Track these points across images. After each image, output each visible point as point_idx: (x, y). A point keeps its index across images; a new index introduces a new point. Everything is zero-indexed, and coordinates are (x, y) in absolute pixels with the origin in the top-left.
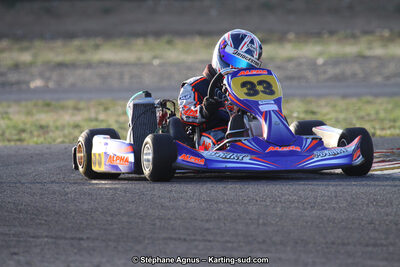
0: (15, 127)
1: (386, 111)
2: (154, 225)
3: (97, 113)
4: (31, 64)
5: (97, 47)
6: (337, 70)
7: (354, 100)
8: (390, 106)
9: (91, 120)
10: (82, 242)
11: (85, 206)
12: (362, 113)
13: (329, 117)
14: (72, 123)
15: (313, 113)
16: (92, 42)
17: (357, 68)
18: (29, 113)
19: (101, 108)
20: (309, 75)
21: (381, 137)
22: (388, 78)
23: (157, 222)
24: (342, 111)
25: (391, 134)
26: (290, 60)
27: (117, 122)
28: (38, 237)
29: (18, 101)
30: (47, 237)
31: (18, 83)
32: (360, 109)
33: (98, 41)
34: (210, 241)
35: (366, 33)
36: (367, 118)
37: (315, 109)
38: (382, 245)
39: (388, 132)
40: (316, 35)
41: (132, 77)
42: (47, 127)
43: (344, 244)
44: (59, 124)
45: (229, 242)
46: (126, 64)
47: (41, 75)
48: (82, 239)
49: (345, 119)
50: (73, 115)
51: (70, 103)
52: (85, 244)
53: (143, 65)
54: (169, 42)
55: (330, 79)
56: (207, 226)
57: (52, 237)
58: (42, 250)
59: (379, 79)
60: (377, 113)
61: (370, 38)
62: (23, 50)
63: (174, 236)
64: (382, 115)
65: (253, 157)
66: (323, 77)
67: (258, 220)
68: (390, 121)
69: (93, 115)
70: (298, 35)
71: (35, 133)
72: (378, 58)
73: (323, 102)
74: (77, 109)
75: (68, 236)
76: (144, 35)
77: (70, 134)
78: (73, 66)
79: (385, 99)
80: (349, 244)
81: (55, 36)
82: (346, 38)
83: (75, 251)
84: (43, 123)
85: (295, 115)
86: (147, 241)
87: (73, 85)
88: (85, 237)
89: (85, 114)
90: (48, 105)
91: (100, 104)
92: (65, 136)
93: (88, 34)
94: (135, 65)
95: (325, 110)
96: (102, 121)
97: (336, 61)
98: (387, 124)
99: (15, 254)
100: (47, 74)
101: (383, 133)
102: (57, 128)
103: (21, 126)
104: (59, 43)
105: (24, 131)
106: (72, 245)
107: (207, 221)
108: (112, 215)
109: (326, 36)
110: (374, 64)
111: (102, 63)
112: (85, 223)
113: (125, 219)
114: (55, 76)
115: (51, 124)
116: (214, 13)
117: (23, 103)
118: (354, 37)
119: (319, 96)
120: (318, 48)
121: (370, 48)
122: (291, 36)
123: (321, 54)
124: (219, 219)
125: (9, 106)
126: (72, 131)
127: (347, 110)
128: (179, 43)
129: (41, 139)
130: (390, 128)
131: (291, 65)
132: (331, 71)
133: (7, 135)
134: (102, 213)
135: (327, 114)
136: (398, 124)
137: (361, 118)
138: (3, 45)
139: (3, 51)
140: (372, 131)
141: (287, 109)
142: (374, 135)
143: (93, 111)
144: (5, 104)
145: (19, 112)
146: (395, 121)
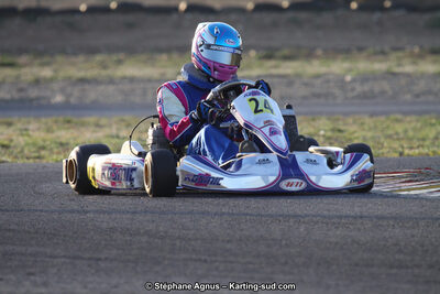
0: (34, 144)
1: (414, 129)
3: (118, 129)
4: (51, 80)
5: (120, 62)
6: (366, 88)
7: (383, 118)
8: (419, 125)
9: (113, 137)
10: (100, 262)
11: (104, 225)
12: (390, 132)
13: (356, 135)
14: (92, 140)
15: (340, 131)
16: (115, 57)
17: (386, 86)
18: (49, 130)
20: (337, 92)
21: (408, 155)
22: (418, 96)
23: (178, 243)
24: (370, 129)
25: (420, 154)
26: (317, 76)
28: (56, 257)
29: (37, 117)
30: (64, 256)
31: (38, 99)
32: (388, 127)
33: (121, 56)
34: (231, 262)
35: (396, 49)
36: (395, 137)
37: (342, 128)
39: (417, 151)
40: (345, 52)
42: (67, 144)
44: (79, 141)
45: (250, 263)
46: (149, 80)
47: (62, 91)
48: (100, 259)
49: (372, 138)
50: (94, 132)
51: (92, 119)
52: (102, 265)
55: (358, 97)
56: (228, 246)
57: (69, 257)
58: (59, 270)
59: (408, 97)
60: (406, 131)
61: (400, 54)
62: (43, 65)
63: (194, 256)
64: (411, 134)
66: (350, 95)
67: (280, 241)
68: (419, 140)
69: (114, 132)
70: (325, 51)
71: (55, 150)
72: (408, 75)
73: (350, 120)
74: (98, 125)
75: (87, 255)
76: (168, 50)
78: (95, 81)
79: (414, 118)
81: (75, 54)
82: (376, 53)
83: (93, 271)
84: (64, 141)
85: (322, 132)
86: (166, 262)
87: (94, 101)
88: (103, 257)
89: (107, 131)
90: (69, 122)
91: (123, 120)
93: (111, 50)
94: (157, 81)
95: (352, 129)
97: (365, 78)
98: (416, 143)
99: (32, 274)
100: (69, 89)
101: (411, 152)
103: (41, 143)
104: (81, 58)
105: (43, 148)
106: (89, 266)
107: (228, 242)
108: (131, 235)
109: (355, 52)
110: (403, 81)
111: (124, 78)
112: (103, 242)
114: (76, 92)
115: (72, 142)
117: (43, 120)
118: (383, 53)
119: (346, 114)
120: (346, 65)
121: (399, 65)
122: (319, 52)
123: (350, 70)
124: (240, 240)
125: (29, 123)
127: (376, 127)
130: (418, 147)
131: (318, 82)
132: (359, 89)
133: (26, 151)
135: (354, 132)
136: (427, 143)
137: (390, 137)
138: (23, 59)
139: (25, 65)
140: (401, 150)
141: (314, 127)
142: (401, 154)
143: (114, 127)
144: (24, 120)
145: (39, 129)
146: (424, 139)
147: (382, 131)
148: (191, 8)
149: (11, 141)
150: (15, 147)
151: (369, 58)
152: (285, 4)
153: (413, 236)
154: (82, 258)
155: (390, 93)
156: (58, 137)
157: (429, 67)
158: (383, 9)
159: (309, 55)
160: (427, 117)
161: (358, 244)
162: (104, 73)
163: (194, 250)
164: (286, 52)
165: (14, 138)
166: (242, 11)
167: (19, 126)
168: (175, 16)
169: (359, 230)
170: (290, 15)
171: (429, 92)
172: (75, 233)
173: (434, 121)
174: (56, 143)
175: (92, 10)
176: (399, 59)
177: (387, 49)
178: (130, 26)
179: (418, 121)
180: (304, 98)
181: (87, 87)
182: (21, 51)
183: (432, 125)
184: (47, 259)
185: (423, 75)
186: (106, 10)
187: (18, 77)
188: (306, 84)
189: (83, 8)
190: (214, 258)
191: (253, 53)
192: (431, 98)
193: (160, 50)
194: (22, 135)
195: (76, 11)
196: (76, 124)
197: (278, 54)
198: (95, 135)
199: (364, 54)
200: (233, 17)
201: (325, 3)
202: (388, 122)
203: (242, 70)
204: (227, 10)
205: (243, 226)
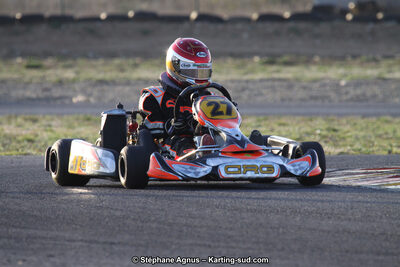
0: (56, 139)
4: (74, 81)
5: (136, 66)
6: (359, 92)
7: (374, 119)
10: (114, 246)
11: (118, 213)
12: (380, 132)
13: (349, 134)
15: (335, 130)
16: (131, 61)
17: (377, 90)
18: (70, 126)
20: (333, 95)
21: (396, 153)
23: (184, 228)
24: (362, 130)
26: (315, 81)
28: (74, 241)
29: (60, 115)
30: (82, 240)
31: (60, 98)
32: (378, 127)
33: (137, 60)
34: (233, 248)
35: (387, 57)
36: (385, 136)
37: (336, 127)
38: (393, 254)
40: (340, 59)
43: (356, 252)
45: (249, 248)
47: (83, 91)
48: (112, 243)
49: (364, 137)
52: (116, 248)
55: (352, 99)
56: (230, 233)
57: (86, 241)
58: (77, 252)
60: (395, 132)
61: (391, 62)
62: (66, 67)
63: (199, 242)
64: (399, 133)
66: (345, 97)
67: (278, 229)
70: (323, 58)
72: (397, 80)
73: (344, 121)
75: (102, 240)
78: (113, 83)
81: (96, 57)
82: (368, 61)
83: (107, 254)
84: (83, 136)
85: (318, 132)
86: (174, 247)
87: (112, 101)
88: (116, 241)
90: (88, 119)
93: (128, 54)
95: (345, 129)
97: (358, 83)
99: (52, 256)
100: (89, 90)
104: (101, 61)
106: (104, 249)
109: (349, 59)
111: (139, 79)
112: (117, 228)
113: (154, 225)
114: (96, 92)
116: (245, 36)
117: (65, 117)
118: (376, 60)
119: (340, 115)
120: (341, 71)
121: (390, 72)
122: (317, 59)
123: (345, 76)
125: (52, 120)
127: (367, 127)
131: (317, 85)
132: (353, 92)
134: (134, 219)
135: (348, 132)
137: (380, 136)
138: (49, 62)
139: (49, 68)
140: (389, 148)
141: (311, 127)
142: (390, 152)
144: (48, 117)
145: (61, 126)
147: (373, 130)
148: (202, 18)
149: (37, 135)
150: (40, 141)
151: (362, 64)
152: (287, 15)
154: (98, 242)
155: (381, 96)
156: (79, 133)
158: (376, 21)
159: (308, 61)
161: (349, 232)
162: (121, 75)
163: (199, 236)
164: (286, 58)
165: (39, 133)
166: (248, 20)
167: (44, 122)
168: (186, 25)
169: (350, 220)
170: (292, 24)
172: (92, 219)
175: (111, 18)
176: (390, 66)
177: (379, 57)
178: (145, 33)
180: (302, 100)
181: (105, 87)
182: (46, 55)
184: (67, 243)
186: (124, 18)
187: (43, 78)
188: (304, 88)
189: (103, 16)
190: (217, 244)
191: (257, 59)
194: (46, 130)
195: (98, 19)
196: (95, 121)
197: (280, 60)
199: (358, 61)
200: (239, 26)
201: (322, 14)
202: (379, 123)
203: (246, 74)
204: (234, 20)
205: (244, 215)
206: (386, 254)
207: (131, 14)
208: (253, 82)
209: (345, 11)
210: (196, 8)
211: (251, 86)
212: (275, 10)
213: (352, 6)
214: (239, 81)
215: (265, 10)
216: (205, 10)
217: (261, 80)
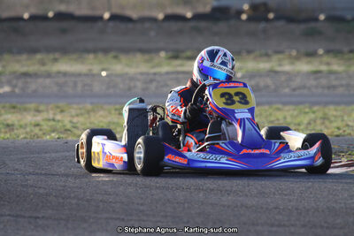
1: (292, 116)
2: (98, 207)
3: (55, 114)
4: (1, 74)
5: (56, 60)
6: (253, 83)
7: (267, 107)
8: (295, 113)
9: (49, 120)
10: (38, 220)
11: (41, 191)
12: (272, 118)
14: (33, 122)
16: (51, 56)
17: (269, 81)
19: (59, 110)
22: (294, 90)
23: (101, 204)
27: (71, 122)
30: (9, 215)
32: (271, 115)
33: (57, 55)
34: (144, 221)
35: (277, 52)
36: (276, 122)
38: (284, 225)
40: (237, 54)
41: (84, 85)
42: (13, 125)
43: (253, 224)
44: (22, 123)
45: (159, 221)
46: (80, 75)
47: (9, 83)
48: (37, 218)
50: (35, 116)
51: (32, 106)
52: (40, 222)
53: (93, 75)
54: (116, 57)
56: (142, 208)
57: (13, 216)
58: (5, 226)
59: (287, 90)
60: (285, 118)
61: (281, 56)
63: (114, 216)
64: (289, 120)
65: (230, 158)
67: (184, 204)
68: (295, 124)
69: (51, 116)
71: (3, 130)
72: (286, 73)
74: (38, 111)
75: (27, 215)
76: (95, 51)
77: (32, 131)
78: (35, 75)
79: (291, 107)
80: (257, 225)
81: (20, 52)
82: (261, 56)
83: (32, 227)
84: (10, 122)
86: (92, 220)
87: (35, 91)
88: (40, 216)
89: (45, 115)
90: (14, 107)
91: (58, 107)
92: (27, 133)
93: (49, 50)
94: (86, 75)
96: (59, 121)
97: (252, 75)
100: (14, 82)
102: (21, 126)
104: (24, 57)
106: (30, 223)
107: (142, 205)
108: (63, 199)
109: (244, 54)
111: (59, 73)
112: (41, 205)
113: (74, 201)
114: (20, 83)
115: (16, 123)
116: (152, 34)
118: (267, 55)
121: (280, 65)
123: (240, 69)
126: (33, 128)
127: (261, 114)
128: (123, 58)
129: (8, 135)
134: (55, 196)
136: (302, 127)
137: (272, 122)
143: (51, 112)
146: (299, 125)
147: (266, 117)
148: (114, 17)
151: (255, 59)
152: (189, 15)
153: (290, 201)
154: (24, 217)
155: (273, 87)
156: (5, 120)
157: (304, 67)
158: (267, 20)
160: (301, 107)
161: (246, 207)
162: (43, 69)
163: (114, 211)
164: (189, 53)
166: (154, 20)
168: (100, 24)
169: (247, 196)
170: (192, 24)
171: (304, 87)
172: (18, 196)
173: (307, 110)
174: (3, 124)
175: (33, 18)
176: (280, 60)
177: (270, 52)
178: (64, 31)
179: (294, 110)
181: (29, 80)
183: (306, 113)
185: (299, 73)
186: (45, 18)
189: (26, 16)
191: (163, 54)
192: (305, 91)
193: (88, 51)
195: (21, 19)
196: (20, 109)
197: (184, 55)
198: (35, 118)
199: (252, 56)
200: (147, 25)
201: (220, 14)
202: (271, 111)
203: (153, 67)
204: (143, 20)
205: (154, 192)
206: (279, 226)
207: (51, 14)
208: (160, 74)
209: (240, 12)
210: (109, 9)
211: (158, 78)
212: (179, 10)
213: (246, 7)
214: (148, 74)
215: (170, 11)
216: (117, 11)
217: (167, 73)
